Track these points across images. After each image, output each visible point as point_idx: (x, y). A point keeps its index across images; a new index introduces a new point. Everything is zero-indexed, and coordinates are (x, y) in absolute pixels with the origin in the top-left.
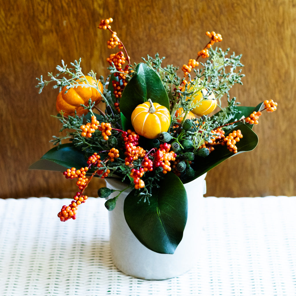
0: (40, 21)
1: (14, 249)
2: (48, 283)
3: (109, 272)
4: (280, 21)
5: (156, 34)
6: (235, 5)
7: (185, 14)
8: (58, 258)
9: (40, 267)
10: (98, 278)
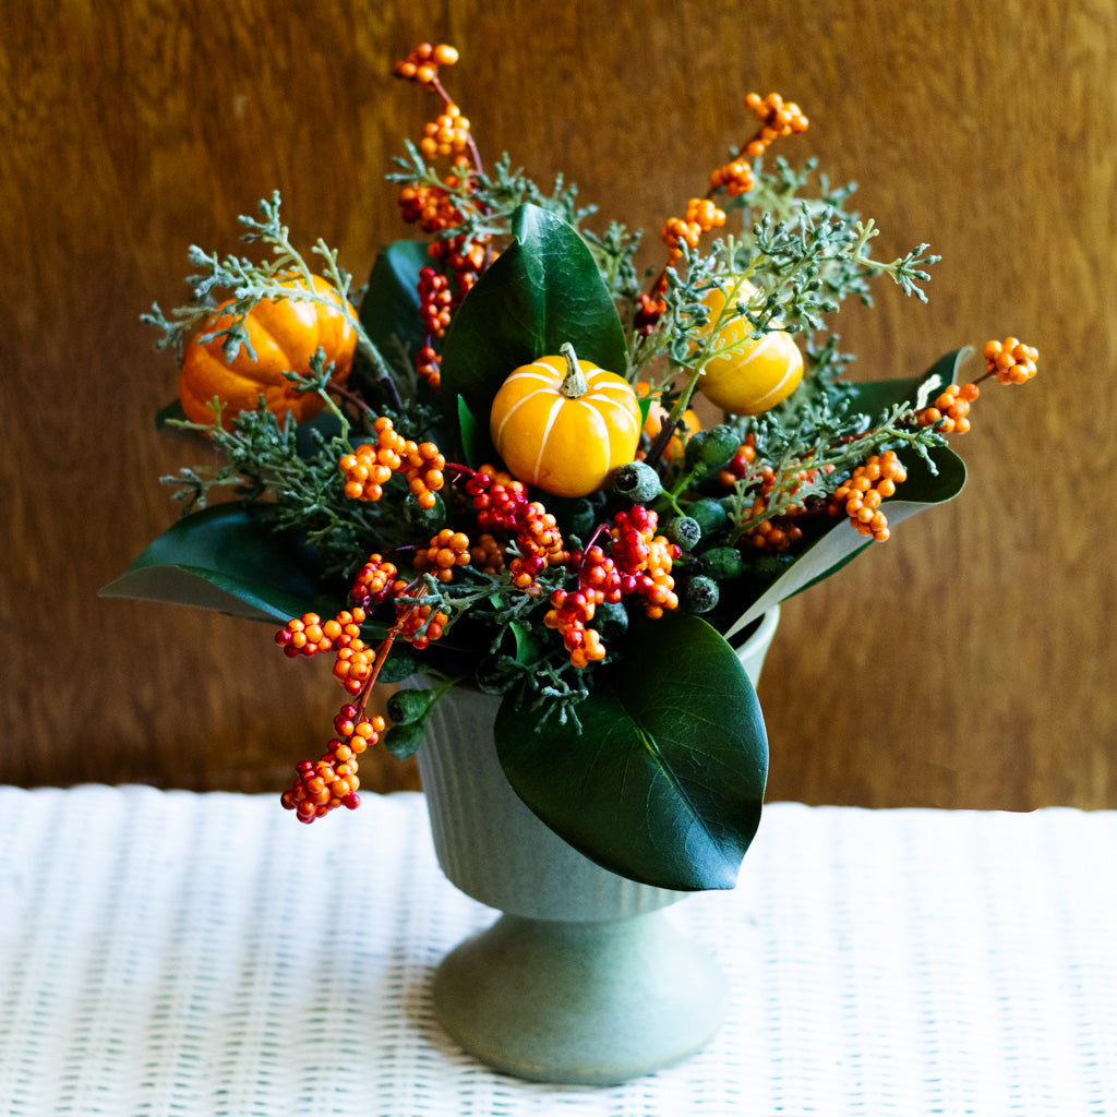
0: (143, 92)
1: (15, 974)
2: (144, 1102)
3: (381, 1067)
4: (1073, 130)
5: (593, 162)
6: (901, 59)
7: (706, 87)
8: (186, 1011)
9: (113, 1041)
10: (338, 1090)
